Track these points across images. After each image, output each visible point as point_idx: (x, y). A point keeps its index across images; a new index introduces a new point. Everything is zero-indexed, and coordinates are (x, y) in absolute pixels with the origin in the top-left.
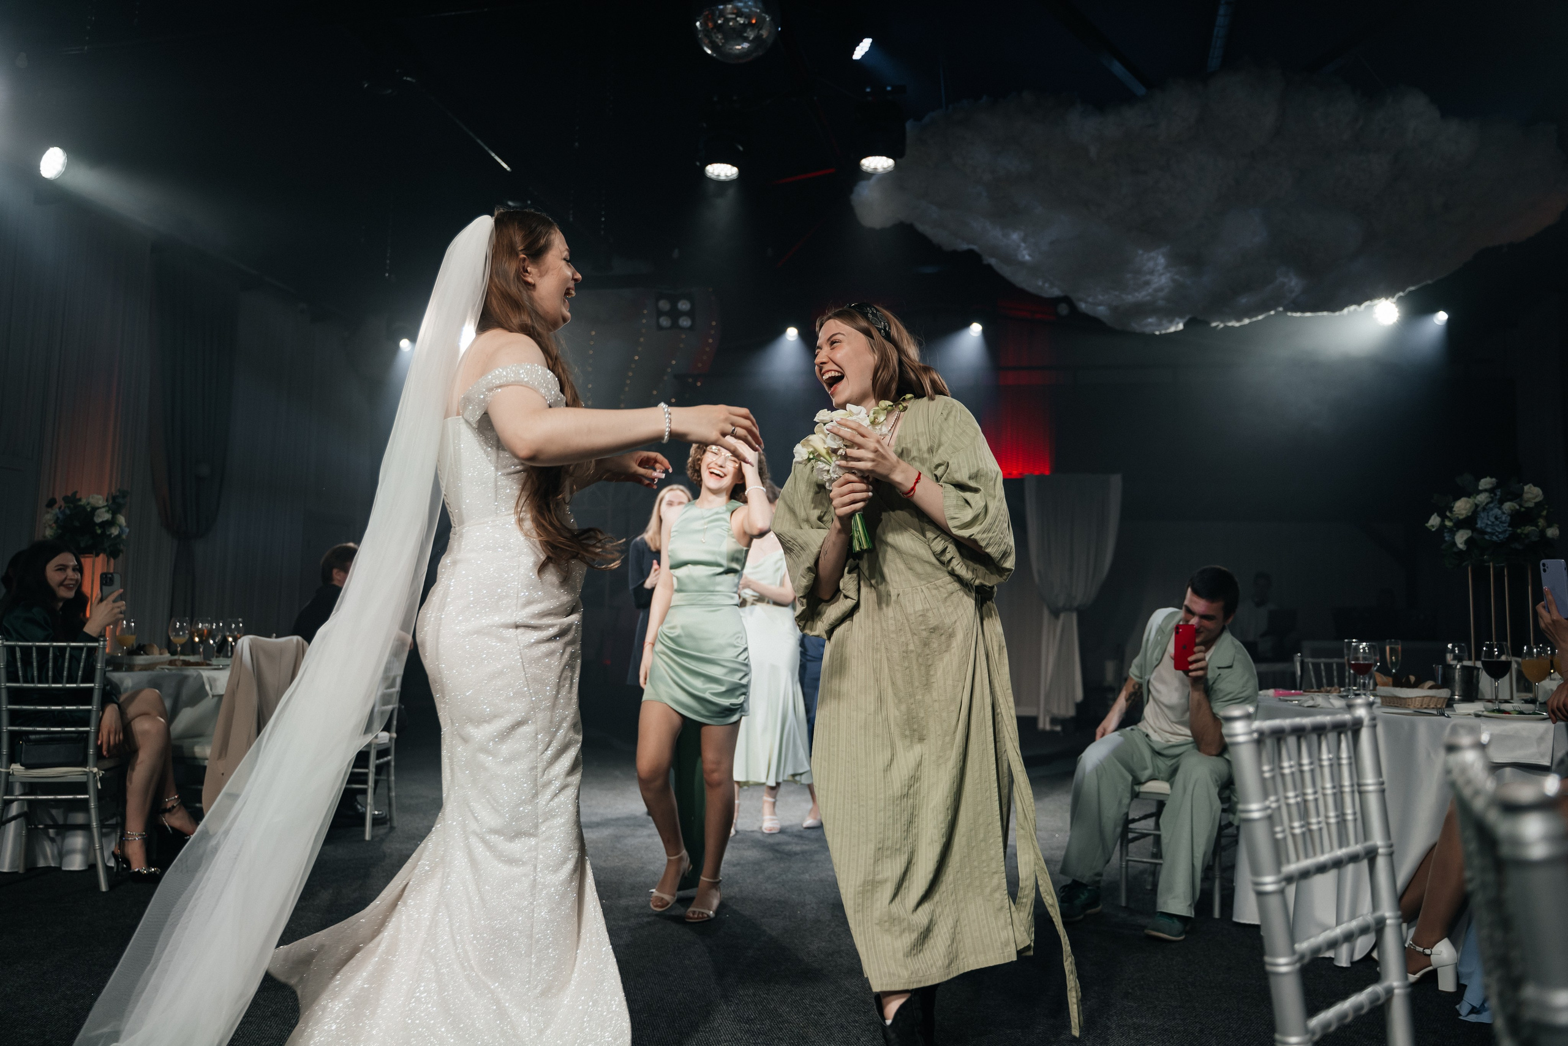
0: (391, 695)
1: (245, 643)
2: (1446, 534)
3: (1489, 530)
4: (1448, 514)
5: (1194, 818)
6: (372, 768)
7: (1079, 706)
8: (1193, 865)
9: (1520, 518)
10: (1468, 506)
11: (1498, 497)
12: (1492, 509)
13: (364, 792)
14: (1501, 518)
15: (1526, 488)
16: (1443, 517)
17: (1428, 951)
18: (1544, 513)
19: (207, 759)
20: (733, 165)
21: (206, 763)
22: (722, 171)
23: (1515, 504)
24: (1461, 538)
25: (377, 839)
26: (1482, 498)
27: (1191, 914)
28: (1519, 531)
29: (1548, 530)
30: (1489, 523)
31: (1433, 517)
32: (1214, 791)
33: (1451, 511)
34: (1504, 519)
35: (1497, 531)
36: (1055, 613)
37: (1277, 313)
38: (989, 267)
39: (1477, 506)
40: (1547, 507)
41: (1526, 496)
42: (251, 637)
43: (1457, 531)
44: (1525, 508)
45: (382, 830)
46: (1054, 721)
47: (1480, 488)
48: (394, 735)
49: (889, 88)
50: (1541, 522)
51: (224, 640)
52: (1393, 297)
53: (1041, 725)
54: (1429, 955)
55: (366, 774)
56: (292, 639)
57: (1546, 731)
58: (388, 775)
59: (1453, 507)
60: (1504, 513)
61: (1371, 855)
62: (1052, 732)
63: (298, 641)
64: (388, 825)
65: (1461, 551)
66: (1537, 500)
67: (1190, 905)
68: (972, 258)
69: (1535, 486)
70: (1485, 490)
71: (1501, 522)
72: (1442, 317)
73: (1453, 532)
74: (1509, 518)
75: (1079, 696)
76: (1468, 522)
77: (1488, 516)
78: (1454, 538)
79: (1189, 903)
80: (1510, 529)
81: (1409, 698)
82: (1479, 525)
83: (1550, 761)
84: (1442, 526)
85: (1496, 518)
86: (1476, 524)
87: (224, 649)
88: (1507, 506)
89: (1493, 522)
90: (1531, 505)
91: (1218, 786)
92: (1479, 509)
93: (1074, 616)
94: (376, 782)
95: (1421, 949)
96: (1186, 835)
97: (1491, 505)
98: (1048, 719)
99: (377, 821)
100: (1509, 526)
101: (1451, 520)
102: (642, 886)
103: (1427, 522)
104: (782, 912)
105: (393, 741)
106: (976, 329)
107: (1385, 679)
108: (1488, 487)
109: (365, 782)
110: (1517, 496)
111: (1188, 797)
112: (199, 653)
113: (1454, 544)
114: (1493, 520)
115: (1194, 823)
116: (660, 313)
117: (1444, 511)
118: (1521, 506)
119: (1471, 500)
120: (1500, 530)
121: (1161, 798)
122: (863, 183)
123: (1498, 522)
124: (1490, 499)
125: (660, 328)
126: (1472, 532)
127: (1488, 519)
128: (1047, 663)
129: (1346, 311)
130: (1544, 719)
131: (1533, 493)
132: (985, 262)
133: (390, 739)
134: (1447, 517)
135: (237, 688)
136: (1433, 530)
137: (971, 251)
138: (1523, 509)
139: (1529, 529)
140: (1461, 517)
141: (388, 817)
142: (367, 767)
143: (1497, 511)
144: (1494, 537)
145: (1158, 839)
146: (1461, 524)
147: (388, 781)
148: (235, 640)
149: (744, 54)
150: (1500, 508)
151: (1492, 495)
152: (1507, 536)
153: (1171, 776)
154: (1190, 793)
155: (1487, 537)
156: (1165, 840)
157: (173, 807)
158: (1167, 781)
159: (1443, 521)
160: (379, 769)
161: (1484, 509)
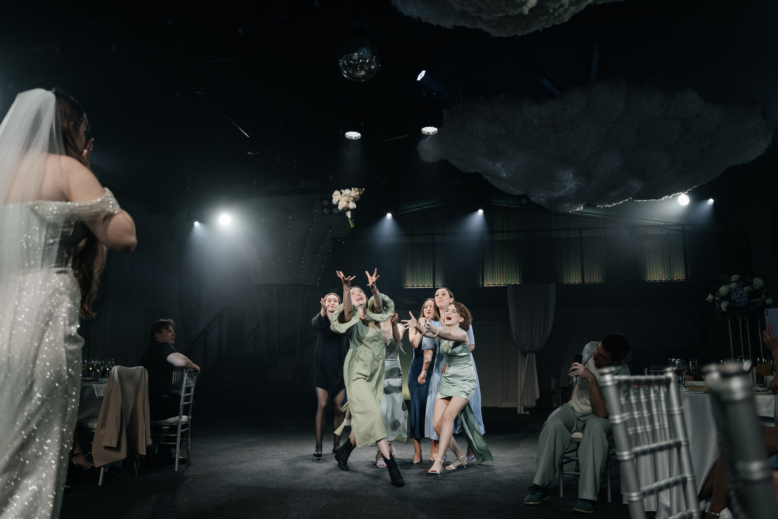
0: (189, 397)
1: (115, 369)
2: (716, 304)
3: (737, 301)
4: (717, 294)
5: (595, 450)
6: (179, 434)
7: (537, 401)
8: (595, 473)
9: (753, 294)
10: (726, 289)
11: (741, 285)
12: (738, 291)
13: (175, 446)
14: (743, 295)
15: (755, 280)
16: (715, 295)
17: (717, 515)
18: (765, 292)
19: (95, 429)
20: (358, 132)
21: (94, 431)
22: (353, 135)
23: (750, 288)
24: (724, 306)
25: (181, 470)
26: (733, 285)
27: (595, 499)
28: (752, 301)
29: (767, 300)
30: (737, 297)
31: (709, 295)
32: (604, 436)
33: (718, 292)
34: (744, 295)
35: (742, 302)
36: (524, 354)
37: (629, 200)
38: (486, 180)
39: (731, 289)
40: (765, 289)
41: (755, 284)
42: (118, 366)
43: (722, 302)
44: (754, 289)
45: (184, 467)
46: (526, 409)
47: (732, 280)
48: (190, 417)
49: (434, 94)
50: (763, 296)
51: (105, 370)
52: (686, 192)
53: (519, 412)
54: (718, 517)
55: (176, 437)
56: (139, 368)
57: (771, 400)
58: (187, 438)
59: (719, 290)
60: (744, 292)
61: (678, 445)
62: (524, 415)
63: (142, 368)
64: (187, 464)
65: (724, 312)
66: (761, 285)
67: (595, 495)
68: (478, 176)
69: (759, 278)
70: (735, 281)
71: (743, 297)
72: (711, 201)
73: (720, 302)
74: (747, 294)
75: (538, 396)
76: (727, 297)
77: (736, 294)
78: (720, 306)
79: (594, 493)
80: (748, 300)
81: (702, 386)
82: (732, 298)
83: (774, 415)
84: (714, 300)
85: (741, 295)
86: (731, 298)
87: (105, 374)
88: (746, 289)
89: (739, 297)
90: (757, 288)
91: (606, 433)
92: (732, 291)
93: (534, 355)
94: (181, 441)
95: (714, 514)
96: (590, 458)
97: (738, 289)
98: (522, 408)
99: (181, 462)
100: (747, 299)
101: (718, 297)
102: (316, 491)
103: (707, 298)
104: (388, 503)
105: (190, 420)
106: (481, 212)
107: (689, 377)
108: (736, 279)
109: (176, 441)
110: (751, 284)
111: (591, 439)
112: (92, 376)
113: (721, 308)
114: (739, 296)
115: (595, 452)
116: (323, 207)
117: (715, 292)
118: (752, 288)
119: (728, 286)
120: (743, 301)
121: (578, 441)
122: (424, 140)
123: (742, 297)
124: (737, 286)
125: (324, 214)
126: (729, 303)
127: (737, 296)
128: (521, 380)
129: (663, 198)
130: (770, 394)
131: (758, 282)
132: (484, 178)
133: (188, 419)
134: (717, 295)
135: (111, 393)
136: (710, 302)
137: (477, 173)
138: (754, 290)
139: (757, 300)
140: (723, 295)
141: (187, 460)
142: (176, 433)
143: (741, 291)
144: (740, 304)
145: (577, 461)
146: (724, 298)
147: (187, 441)
148: (110, 369)
149: (363, 77)
150: (742, 290)
151: (738, 284)
152: (746, 303)
153: (582, 430)
154: (592, 436)
155: (736, 304)
156: (581, 462)
157: (78, 453)
158: (581, 432)
159: (714, 297)
160: (183, 434)
161: (734, 291)
